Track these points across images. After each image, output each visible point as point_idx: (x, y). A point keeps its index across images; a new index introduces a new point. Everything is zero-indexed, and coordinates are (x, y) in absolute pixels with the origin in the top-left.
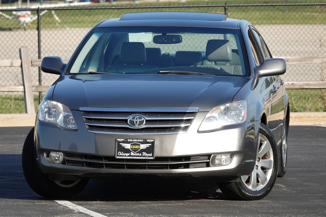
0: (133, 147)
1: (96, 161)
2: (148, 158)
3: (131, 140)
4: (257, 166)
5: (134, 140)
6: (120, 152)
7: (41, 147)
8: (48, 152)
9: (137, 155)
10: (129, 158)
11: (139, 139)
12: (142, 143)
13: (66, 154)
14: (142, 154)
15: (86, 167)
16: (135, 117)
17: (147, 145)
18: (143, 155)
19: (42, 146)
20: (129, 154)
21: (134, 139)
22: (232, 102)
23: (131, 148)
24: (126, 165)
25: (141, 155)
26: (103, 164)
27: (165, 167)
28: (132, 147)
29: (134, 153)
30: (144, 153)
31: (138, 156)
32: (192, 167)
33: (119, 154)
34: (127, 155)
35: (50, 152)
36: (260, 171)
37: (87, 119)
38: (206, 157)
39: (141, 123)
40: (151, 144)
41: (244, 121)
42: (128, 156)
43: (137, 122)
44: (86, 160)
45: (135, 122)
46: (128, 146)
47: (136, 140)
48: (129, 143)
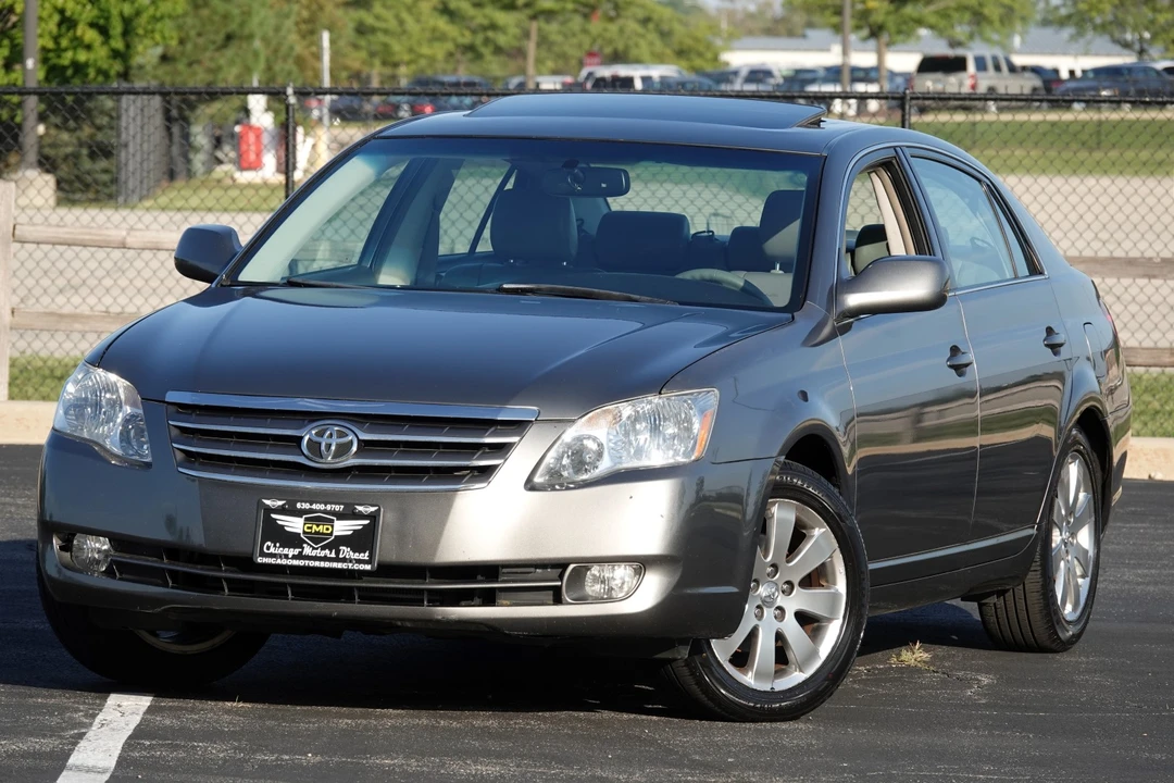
0: (311, 528)
1: (202, 569)
2: (356, 567)
3: (306, 506)
4: (780, 608)
5: (314, 506)
6: (269, 543)
7: (48, 519)
8: (69, 535)
9: (323, 554)
10: (296, 562)
11: (331, 503)
12: (341, 516)
13: (119, 542)
14: (337, 553)
15: (172, 588)
16: (325, 431)
17: (357, 524)
18: (341, 556)
19: (51, 517)
20: (297, 551)
21: (316, 503)
22: (660, 393)
23: (304, 532)
24: (293, 586)
25: (333, 555)
26: (219, 579)
27: (415, 598)
28: (308, 528)
29: (314, 548)
30: (344, 548)
31: (325, 559)
32: (505, 602)
33: (265, 550)
34: (292, 552)
35: (74, 535)
36: (791, 628)
37: (183, 430)
38: (554, 570)
39: (343, 449)
40: (367, 522)
41: (693, 458)
42: (294, 557)
43: (329, 446)
44: (174, 565)
45: (323, 448)
46: (295, 525)
47: (322, 507)
48: (299, 513)
